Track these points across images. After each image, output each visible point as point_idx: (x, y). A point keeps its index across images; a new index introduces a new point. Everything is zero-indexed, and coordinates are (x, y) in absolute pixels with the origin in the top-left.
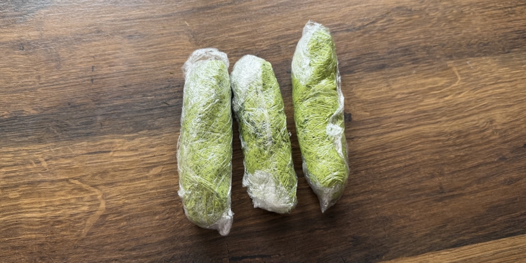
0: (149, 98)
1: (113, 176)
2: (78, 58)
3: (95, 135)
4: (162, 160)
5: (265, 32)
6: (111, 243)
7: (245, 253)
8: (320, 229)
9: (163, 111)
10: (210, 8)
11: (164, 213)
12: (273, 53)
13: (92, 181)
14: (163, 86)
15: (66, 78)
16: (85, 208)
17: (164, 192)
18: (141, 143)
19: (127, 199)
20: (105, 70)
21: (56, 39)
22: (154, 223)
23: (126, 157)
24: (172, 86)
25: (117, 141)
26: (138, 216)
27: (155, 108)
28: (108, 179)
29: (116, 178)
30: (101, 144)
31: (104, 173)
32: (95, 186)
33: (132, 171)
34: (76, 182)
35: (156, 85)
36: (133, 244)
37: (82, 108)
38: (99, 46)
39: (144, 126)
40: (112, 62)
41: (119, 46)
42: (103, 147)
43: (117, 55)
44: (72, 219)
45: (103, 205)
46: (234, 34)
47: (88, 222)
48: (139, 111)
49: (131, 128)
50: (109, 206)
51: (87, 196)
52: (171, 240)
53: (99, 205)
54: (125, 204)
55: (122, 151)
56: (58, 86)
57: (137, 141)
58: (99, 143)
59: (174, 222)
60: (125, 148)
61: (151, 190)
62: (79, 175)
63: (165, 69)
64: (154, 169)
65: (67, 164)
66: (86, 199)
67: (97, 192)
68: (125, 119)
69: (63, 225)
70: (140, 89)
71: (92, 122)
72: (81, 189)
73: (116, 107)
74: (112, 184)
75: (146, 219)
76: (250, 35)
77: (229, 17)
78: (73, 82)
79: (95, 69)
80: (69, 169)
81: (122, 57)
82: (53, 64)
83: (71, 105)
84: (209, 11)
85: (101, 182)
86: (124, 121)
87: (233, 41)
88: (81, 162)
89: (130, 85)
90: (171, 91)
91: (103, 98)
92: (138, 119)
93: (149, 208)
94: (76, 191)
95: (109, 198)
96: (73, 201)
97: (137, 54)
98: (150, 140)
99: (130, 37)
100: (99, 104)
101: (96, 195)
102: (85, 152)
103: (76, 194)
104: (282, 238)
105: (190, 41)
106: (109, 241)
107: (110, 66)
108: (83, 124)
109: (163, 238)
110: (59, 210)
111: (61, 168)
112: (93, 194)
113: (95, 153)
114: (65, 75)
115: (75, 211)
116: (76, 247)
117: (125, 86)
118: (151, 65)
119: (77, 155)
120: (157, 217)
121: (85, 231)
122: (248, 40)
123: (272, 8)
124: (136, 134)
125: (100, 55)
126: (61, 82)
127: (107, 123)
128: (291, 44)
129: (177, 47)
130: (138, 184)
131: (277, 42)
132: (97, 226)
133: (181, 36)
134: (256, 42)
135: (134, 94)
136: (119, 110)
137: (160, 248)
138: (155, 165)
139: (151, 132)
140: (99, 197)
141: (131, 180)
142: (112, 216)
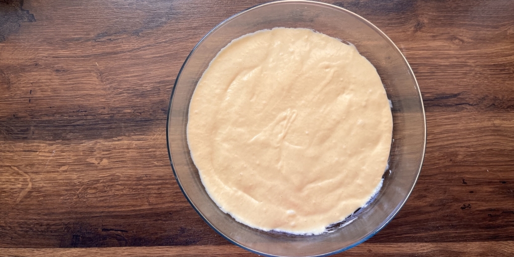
0: (65, 117)
1: (38, 168)
2: (22, 83)
3: (29, 139)
4: (68, 162)
5: (151, 77)
6: (33, 209)
7: (112, 228)
8: (162, 220)
9: (73, 128)
10: (115, 53)
11: (66, 196)
12: (154, 93)
13: (24, 169)
14: (75, 110)
15: (14, 97)
16: (20, 186)
17: (67, 183)
18: (57, 148)
19: (45, 183)
20: (38, 94)
21: (8, 67)
22: (60, 201)
23: (46, 156)
24: (81, 110)
25: (42, 145)
26: (50, 195)
27: (68, 126)
28: (34, 170)
29: (40, 169)
30: (32, 146)
31: (32, 165)
32: (26, 173)
33: (50, 167)
34: (16, 168)
35: (71, 109)
36: (46, 211)
37: (22, 119)
38: (36, 75)
39: (60, 137)
40: (44, 89)
41: (49, 77)
42: (33, 148)
43: (47, 84)
44: (12, 191)
45: (30, 186)
46: (129, 75)
47: (21, 194)
48: (58, 126)
49: (52, 138)
50: (34, 186)
51: (21, 179)
52: (69, 213)
53: (28, 184)
54: (43, 187)
55: (45, 152)
56: (8, 102)
57: (54, 147)
58: (31, 145)
59: (71, 202)
60: (46, 150)
61: (60, 180)
62: (18, 164)
63: (78, 97)
64: (63, 167)
65: (11, 156)
66: (20, 180)
67: (27, 176)
68: (48, 130)
69: (6, 194)
70: (60, 111)
71: (27, 130)
72: (18, 174)
73: (43, 122)
74: (36, 173)
75: (55, 198)
76: (140, 78)
77: (127, 62)
78: (17, 101)
79: (32, 93)
80: (11, 159)
81: (50, 85)
82: (6, 86)
83: (16, 117)
84: (113, 56)
85: (30, 171)
86: (47, 132)
87: (126, 81)
88: (19, 156)
89: (54, 107)
90: (80, 114)
91: (36, 114)
92: (56, 132)
93: (58, 191)
94: (15, 174)
95: (34, 182)
96: (13, 180)
97: (60, 85)
98: (63, 147)
99: (57, 71)
100: (33, 118)
101: (27, 179)
102: (22, 150)
103: (15, 176)
104: (137, 222)
105: (97, 78)
106: (32, 208)
107: (42, 92)
108: (22, 131)
109: (64, 211)
110: (5, 185)
111: (7, 158)
112: (25, 178)
113: (28, 151)
114: (13, 95)
115: (13, 187)
116: (13, 209)
117: (51, 108)
118: (69, 94)
119: (17, 151)
120: (62, 198)
121: (19, 199)
122: (138, 82)
123: (160, 58)
124: (54, 142)
125: (36, 83)
126: (10, 99)
127: (36, 132)
128: (168, 88)
129: (88, 82)
130: (53, 175)
131: (158, 86)
132: (26, 197)
133: (92, 73)
134: (144, 84)
135: (55, 113)
136: (45, 124)
137: (61, 217)
138: (64, 164)
139: (64, 142)
140: (28, 180)
141: (48, 172)
142: (35, 193)
